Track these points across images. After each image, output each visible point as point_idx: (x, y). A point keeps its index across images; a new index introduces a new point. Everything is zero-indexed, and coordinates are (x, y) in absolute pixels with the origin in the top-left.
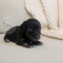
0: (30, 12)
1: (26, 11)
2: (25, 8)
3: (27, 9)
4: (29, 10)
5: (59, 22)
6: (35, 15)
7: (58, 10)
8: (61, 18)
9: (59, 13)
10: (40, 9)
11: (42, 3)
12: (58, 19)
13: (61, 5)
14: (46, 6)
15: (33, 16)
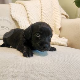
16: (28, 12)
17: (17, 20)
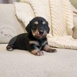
0: (21, 19)
1: (16, 18)
2: (16, 15)
3: (18, 16)
4: (19, 17)
5: (53, 29)
6: (25, 22)
7: (51, 16)
8: (54, 24)
9: (52, 19)
10: (32, 15)
11: (33, 9)
12: (51, 25)
13: (53, 11)
14: (37, 12)
15: (24, 23)
16: (35, 11)
17: (23, 21)
